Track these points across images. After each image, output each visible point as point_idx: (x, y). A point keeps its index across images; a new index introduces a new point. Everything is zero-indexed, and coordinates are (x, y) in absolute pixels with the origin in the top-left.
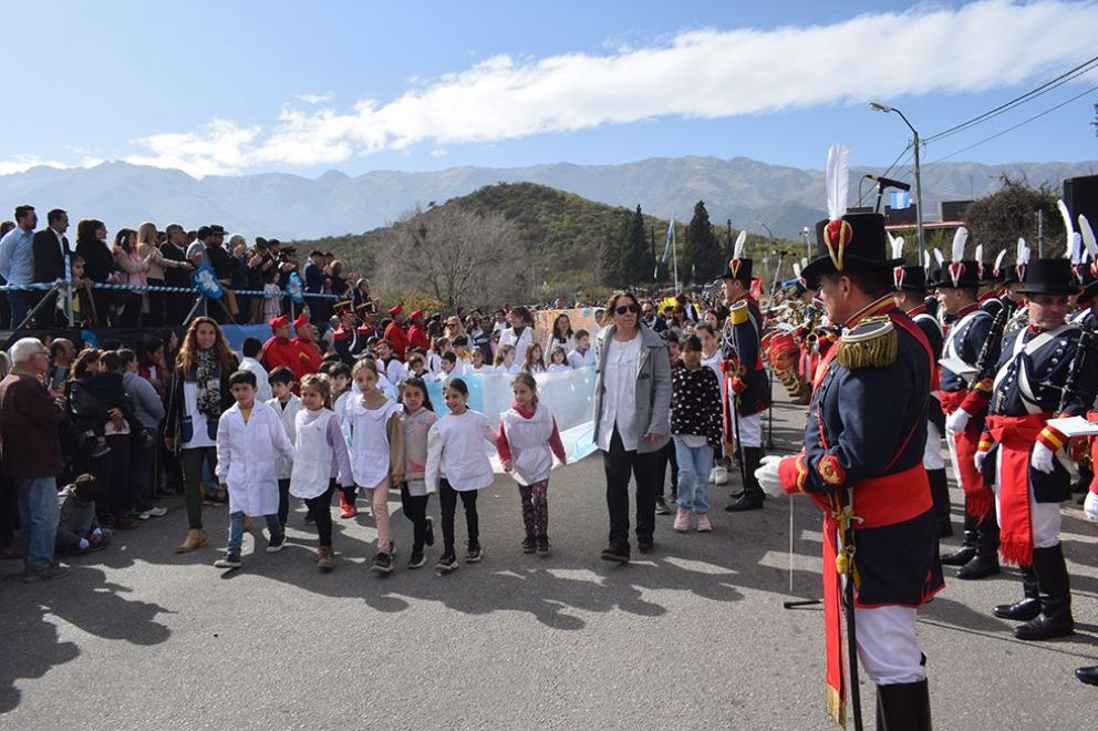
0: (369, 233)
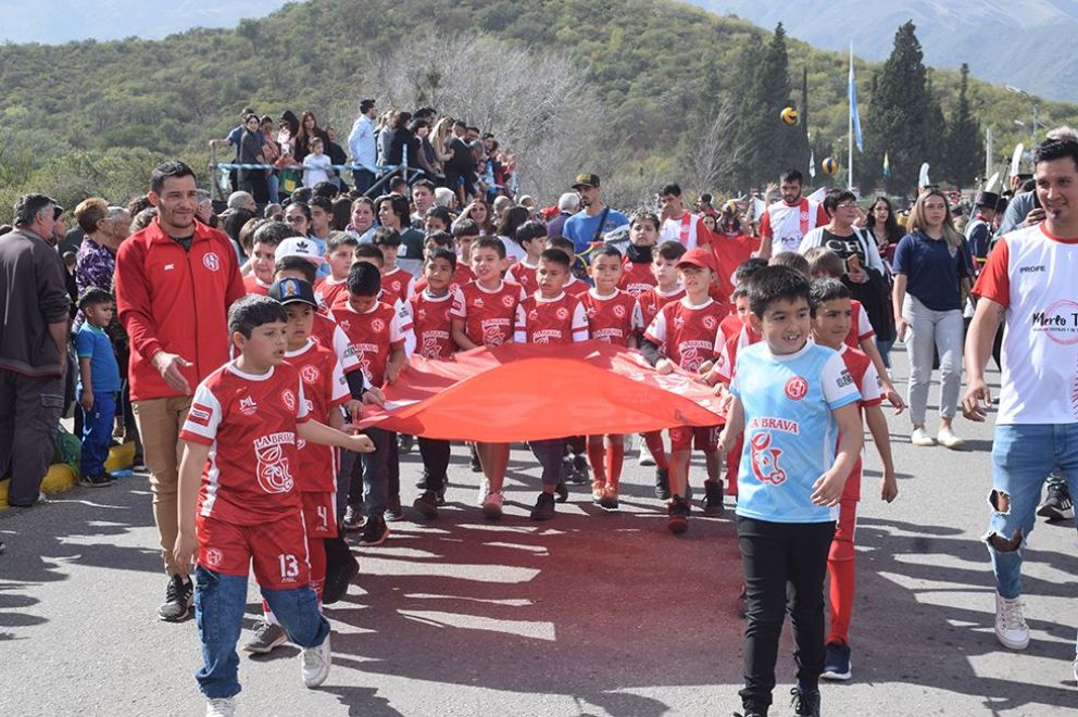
0: (178, 37)
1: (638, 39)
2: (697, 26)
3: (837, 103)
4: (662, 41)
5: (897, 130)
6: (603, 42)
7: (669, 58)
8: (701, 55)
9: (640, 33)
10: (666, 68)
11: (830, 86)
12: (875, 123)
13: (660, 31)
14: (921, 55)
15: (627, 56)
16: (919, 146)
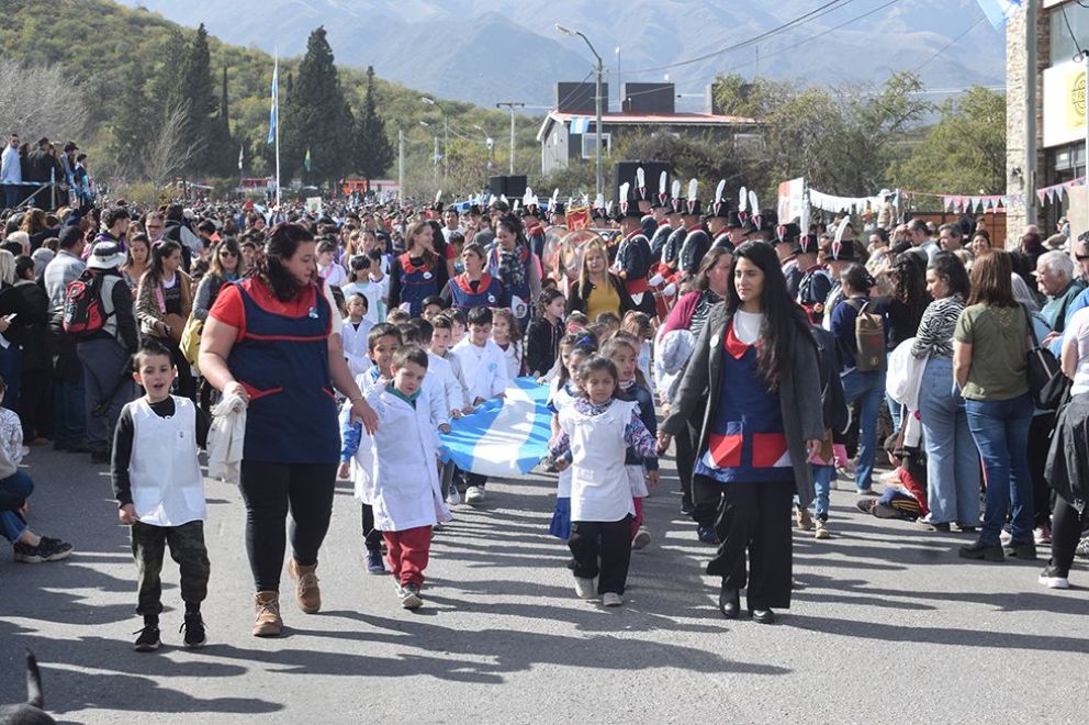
1: (52, 29)
2: (109, 17)
3: (248, 96)
4: (75, 31)
5: (312, 126)
6: (16, 31)
7: (84, 48)
8: (115, 46)
9: (52, 22)
10: (82, 58)
11: (241, 80)
12: (292, 120)
13: (73, 22)
14: (332, 58)
15: (41, 45)
16: (332, 141)
